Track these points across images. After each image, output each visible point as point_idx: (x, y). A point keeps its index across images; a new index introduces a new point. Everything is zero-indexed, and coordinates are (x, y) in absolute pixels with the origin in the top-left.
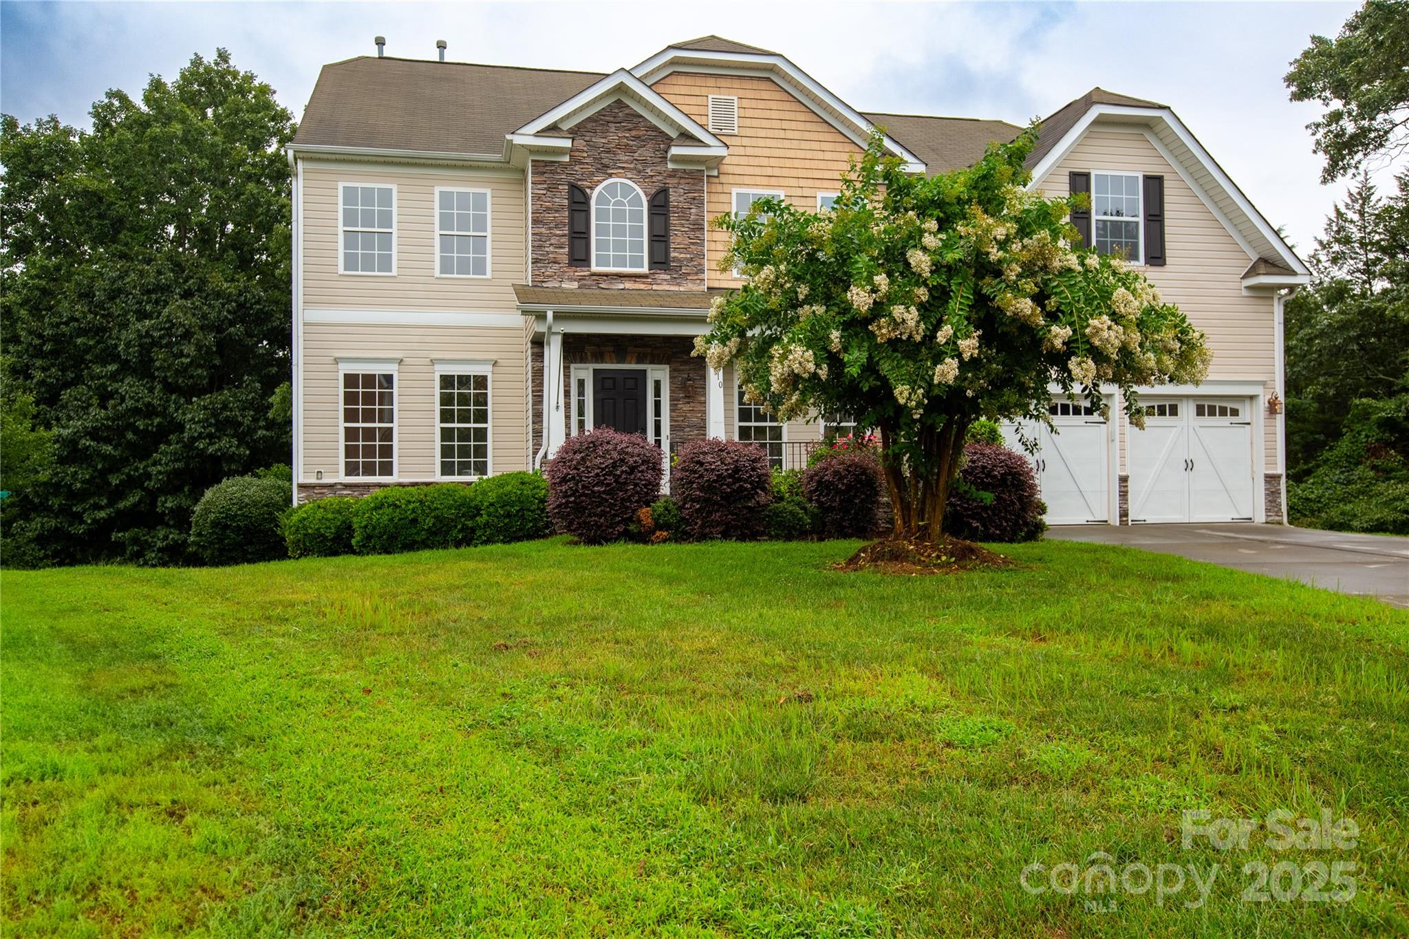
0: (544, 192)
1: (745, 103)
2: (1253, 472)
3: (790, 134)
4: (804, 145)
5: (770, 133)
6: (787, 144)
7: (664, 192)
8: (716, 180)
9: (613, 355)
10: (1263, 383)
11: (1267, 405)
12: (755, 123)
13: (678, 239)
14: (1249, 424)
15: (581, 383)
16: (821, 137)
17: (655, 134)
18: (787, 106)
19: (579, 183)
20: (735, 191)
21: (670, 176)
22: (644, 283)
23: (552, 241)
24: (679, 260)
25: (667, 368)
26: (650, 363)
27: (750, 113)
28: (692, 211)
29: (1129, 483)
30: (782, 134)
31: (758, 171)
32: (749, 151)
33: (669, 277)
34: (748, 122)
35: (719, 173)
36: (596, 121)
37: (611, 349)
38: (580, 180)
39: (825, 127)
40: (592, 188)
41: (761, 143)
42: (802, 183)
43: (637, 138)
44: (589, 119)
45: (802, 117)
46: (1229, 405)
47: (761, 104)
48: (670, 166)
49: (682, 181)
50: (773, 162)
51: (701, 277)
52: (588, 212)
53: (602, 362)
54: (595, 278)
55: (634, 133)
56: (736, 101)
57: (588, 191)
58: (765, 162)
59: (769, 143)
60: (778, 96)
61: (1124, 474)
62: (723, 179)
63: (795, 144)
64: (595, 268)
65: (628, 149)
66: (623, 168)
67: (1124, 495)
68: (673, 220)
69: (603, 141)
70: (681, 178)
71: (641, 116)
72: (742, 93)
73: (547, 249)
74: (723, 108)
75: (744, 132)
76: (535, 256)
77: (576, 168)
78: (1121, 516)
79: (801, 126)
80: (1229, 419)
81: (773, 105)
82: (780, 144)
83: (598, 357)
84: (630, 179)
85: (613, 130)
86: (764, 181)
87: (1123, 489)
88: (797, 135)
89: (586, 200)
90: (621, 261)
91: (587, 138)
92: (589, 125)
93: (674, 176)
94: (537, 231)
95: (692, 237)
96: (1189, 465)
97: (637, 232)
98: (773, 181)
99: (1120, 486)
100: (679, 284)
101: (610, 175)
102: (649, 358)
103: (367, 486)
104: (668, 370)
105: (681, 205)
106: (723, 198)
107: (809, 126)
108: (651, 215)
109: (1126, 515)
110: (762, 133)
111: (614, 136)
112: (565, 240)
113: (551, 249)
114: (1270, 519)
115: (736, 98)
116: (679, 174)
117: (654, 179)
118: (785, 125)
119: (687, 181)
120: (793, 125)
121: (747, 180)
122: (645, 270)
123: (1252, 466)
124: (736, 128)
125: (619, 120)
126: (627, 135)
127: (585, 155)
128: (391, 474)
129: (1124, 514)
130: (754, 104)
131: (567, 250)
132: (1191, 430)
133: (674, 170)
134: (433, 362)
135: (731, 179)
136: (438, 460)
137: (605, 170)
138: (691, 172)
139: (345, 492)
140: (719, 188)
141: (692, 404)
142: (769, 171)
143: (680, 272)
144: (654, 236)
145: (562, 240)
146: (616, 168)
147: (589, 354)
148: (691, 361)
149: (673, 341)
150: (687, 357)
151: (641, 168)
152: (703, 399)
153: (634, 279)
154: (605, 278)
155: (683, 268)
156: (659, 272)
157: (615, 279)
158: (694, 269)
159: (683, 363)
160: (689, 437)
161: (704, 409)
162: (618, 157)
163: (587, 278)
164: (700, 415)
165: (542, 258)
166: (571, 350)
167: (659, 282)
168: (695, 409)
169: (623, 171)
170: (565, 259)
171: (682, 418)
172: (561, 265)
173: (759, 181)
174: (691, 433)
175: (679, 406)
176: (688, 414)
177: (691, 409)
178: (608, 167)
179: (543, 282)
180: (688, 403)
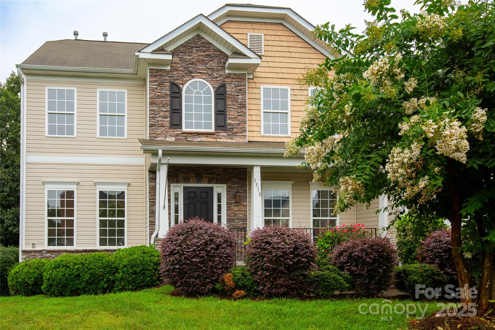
0: (156, 87)
1: (268, 38)
3: (293, 55)
4: (301, 61)
5: (282, 54)
6: (291, 60)
7: (223, 86)
8: (252, 81)
9: (195, 179)
12: (274, 49)
13: (231, 113)
15: (177, 194)
16: (311, 56)
17: (218, 53)
18: (292, 39)
19: (176, 82)
20: (262, 87)
21: (227, 77)
22: (212, 138)
23: (161, 114)
24: (232, 125)
25: (226, 185)
26: (215, 183)
27: (271, 43)
28: (240, 97)
30: (289, 55)
31: (275, 75)
32: (271, 64)
33: (226, 134)
34: (269, 48)
35: (253, 77)
36: (185, 47)
37: (194, 175)
38: (176, 80)
39: (313, 51)
40: (183, 84)
41: (277, 60)
42: (300, 82)
43: (208, 56)
44: (182, 46)
45: (300, 45)
47: (277, 38)
48: (227, 71)
49: (234, 80)
50: (284, 70)
51: (244, 134)
52: (180, 98)
53: (188, 183)
54: (185, 135)
55: (207, 53)
56: (263, 37)
57: (181, 86)
58: (279, 70)
59: (282, 60)
60: (287, 33)
62: (256, 80)
63: (296, 60)
64: (184, 129)
65: (203, 62)
66: (200, 73)
68: (229, 102)
69: (189, 57)
70: (233, 78)
71: (211, 44)
72: (266, 32)
73: (158, 119)
74: (256, 40)
75: (267, 54)
76: (151, 123)
77: (174, 73)
79: (299, 50)
81: (284, 38)
82: (288, 60)
83: (186, 180)
84: (204, 79)
85: (195, 51)
86: (279, 81)
88: (297, 55)
89: (180, 91)
90: (199, 125)
91: (180, 56)
92: (182, 49)
93: (229, 77)
94: (152, 108)
95: (239, 111)
97: (208, 109)
98: (284, 81)
100: (231, 139)
101: (193, 77)
102: (215, 181)
103: (59, 252)
104: (225, 187)
105: (233, 93)
106: (256, 91)
107: (304, 50)
108: (216, 99)
110: (278, 54)
111: (196, 55)
112: (168, 114)
113: (160, 119)
115: (263, 35)
116: (232, 76)
117: (218, 79)
118: (291, 49)
119: (237, 80)
120: (295, 50)
121: (269, 80)
122: (213, 130)
124: (263, 51)
125: (197, 46)
126: (203, 54)
127: (179, 66)
128: (73, 245)
130: (273, 38)
131: (169, 119)
133: (229, 74)
134: (95, 184)
135: (260, 80)
136: (98, 237)
137: (190, 74)
138: (239, 75)
139: (48, 255)
140: (254, 85)
141: (239, 207)
142: (282, 76)
143: (233, 132)
144: (218, 111)
145: (166, 114)
146: (197, 73)
147: (181, 178)
148: (239, 182)
149: (228, 171)
150: (237, 180)
151: (211, 73)
152: (245, 203)
153: (206, 135)
154: (190, 135)
155: (234, 129)
156: (220, 131)
157: (196, 136)
158: (241, 130)
159: (235, 183)
160: (238, 225)
161: (246, 209)
162: (198, 67)
163: (180, 135)
164: (244, 213)
165: (155, 124)
166: (171, 176)
167: (221, 137)
168: (241, 209)
169: (200, 75)
170: (168, 124)
171: (234, 215)
172: (166, 128)
173: (276, 81)
174: (239, 223)
175: (232, 207)
176: (237, 212)
177: (239, 209)
178: (192, 72)
179: (155, 137)
180: (237, 206)
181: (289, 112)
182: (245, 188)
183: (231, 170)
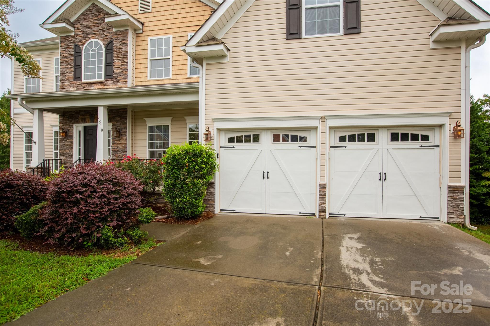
0: (64, 50)
2: (440, 183)
3: (176, 7)
4: (183, 11)
5: (167, 8)
6: (175, 12)
7: (111, 42)
8: (142, 35)
9: (89, 119)
10: (449, 115)
11: (452, 131)
12: (160, 5)
13: (117, 64)
14: (438, 146)
15: (80, 132)
16: (191, 5)
19: (78, 43)
20: (149, 38)
21: (114, 35)
22: (102, 85)
23: (67, 71)
24: (117, 74)
25: (111, 123)
27: (158, 0)
28: (123, 49)
29: (327, 189)
30: (172, 8)
31: (160, 27)
32: (157, 19)
33: (112, 82)
34: (156, 5)
35: (143, 31)
36: (84, 15)
37: (89, 116)
38: (78, 42)
40: (82, 45)
41: (162, 13)
42: (181, 30)
43: (100, 19)
46: (420, 133)
48: (114, 30)
49: (119, 36)
50: (167, 22)
51: (125, 80)
52: (81, 56)
53: (85, 123)
54: (83, 85)
57: (81, 46)
58: (163, 22)
59: (166, 13)
61: (323, 182)
62: (145, 34)
63: (178, 11)
64: (83, 81)
65: (97, 25)
66: (95, 34)
67: (323, 197)
68: (115, 55)
69: (87, 23)
70: (118, 35)
73: (65, 74)
74: (146, 0)
75: (154, 10)
76: (61, 78)
77: (77, 37)
78: (320, 212)
79: (181, 2)
80: (420, 143)
82: (171, 12)
83: (84, 121)
84: (97, 38)
85: (91, 17)
86: (163, 32)
87: (322, 193)
88: (180, 7)
89: (81, 51)
90: (93, 77)
91: (81, 23)
92: (82, 17)
93: (116, 34)
94: (62, 67)
95: (122, 61)
96: (383, 177)
97: (100, 62)
98: (167, 31)
99: (320, 191)
100: (116, 85)
101: (90, 38)
104: (111, 124)
105: (118, 47)
106: (144, 43)
107: (185, 1)
108: (106, 54)
109: (324, 211)
110: (163, 9)
112: (72, 70)
113: (67, 74)
114: (452, 220)
116: (118, 33)
117: (107, 37)
119: (121, 36)
120: (178, 2)
121: (155, 32)
122: (103, 79)
123: (440, 178)
124: (151, 9)
125: (92, 12)
126: (96, 19)
127: (80, 31)
129: (323, 210)
131: (73, 74)
132: (385, 151)
133: (116, 32)
134: (52, 126)
135: (148, 33)
137: (87, 36)
138: (123, 31)
140: (143, 38)
141: (121, 141)
142: (166, 27)
143: (117, 79)
144: (107, 63)
145: (71, 70)
146: (92, 35)
147: (80, 119)
148: (121, 120)
149: (113, 111)
150: (119, 119)
151: (102, 33)
152: (125, 138)
153: (98, 84)
154: (86, 85)
155: (119, 77)
156: (108, 80)
157: (91, 85)
158: (123, 77)
159: (118, 121)
160: (120, 156)
161: (126, 143)
162: (93, 29)
163: (80, 85)
164: (123, 146)
165: (64, 78)
166: (74, 118)
167: (108, 84)
168: (122, 143)
169: (95, 36)
170: (72, 78)
171: (116, 147)
172: (70, 81)
173: (161, 32)
174: (121, 154)
175: (115, 142)
176: (119, 146)
177: (120, 143)
178: (89, 35)
179: (64, 89)
180: (119, 140)
181: (171, 57)
182: (125, 125)
183: (115, 111)
